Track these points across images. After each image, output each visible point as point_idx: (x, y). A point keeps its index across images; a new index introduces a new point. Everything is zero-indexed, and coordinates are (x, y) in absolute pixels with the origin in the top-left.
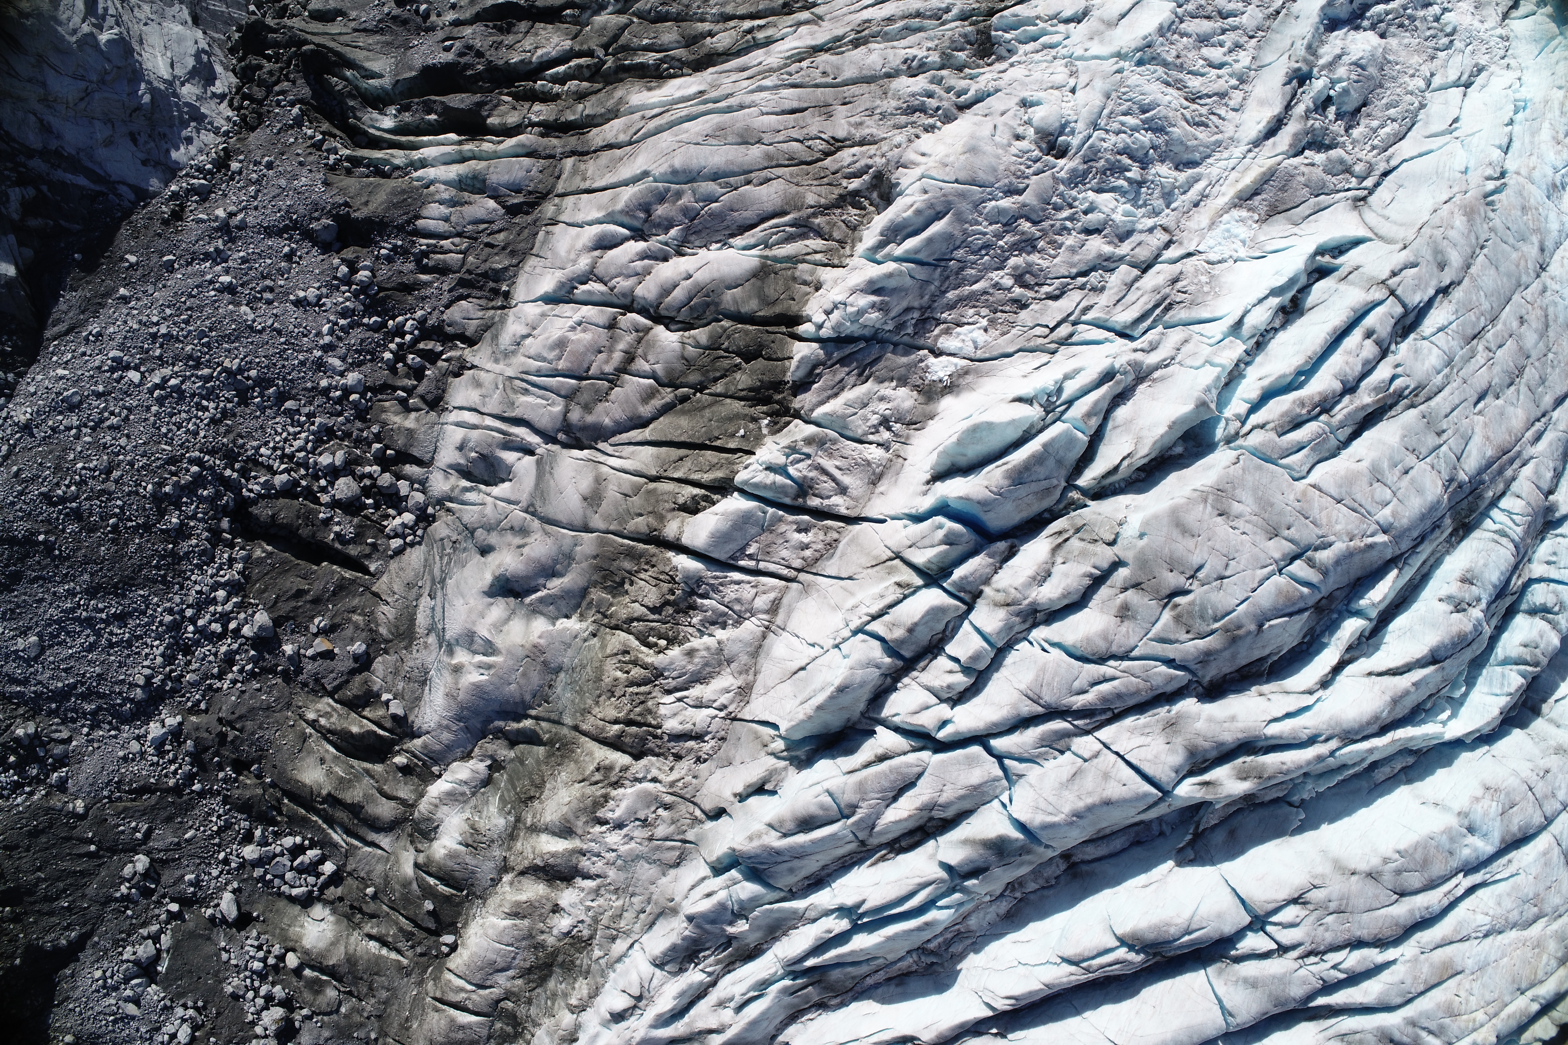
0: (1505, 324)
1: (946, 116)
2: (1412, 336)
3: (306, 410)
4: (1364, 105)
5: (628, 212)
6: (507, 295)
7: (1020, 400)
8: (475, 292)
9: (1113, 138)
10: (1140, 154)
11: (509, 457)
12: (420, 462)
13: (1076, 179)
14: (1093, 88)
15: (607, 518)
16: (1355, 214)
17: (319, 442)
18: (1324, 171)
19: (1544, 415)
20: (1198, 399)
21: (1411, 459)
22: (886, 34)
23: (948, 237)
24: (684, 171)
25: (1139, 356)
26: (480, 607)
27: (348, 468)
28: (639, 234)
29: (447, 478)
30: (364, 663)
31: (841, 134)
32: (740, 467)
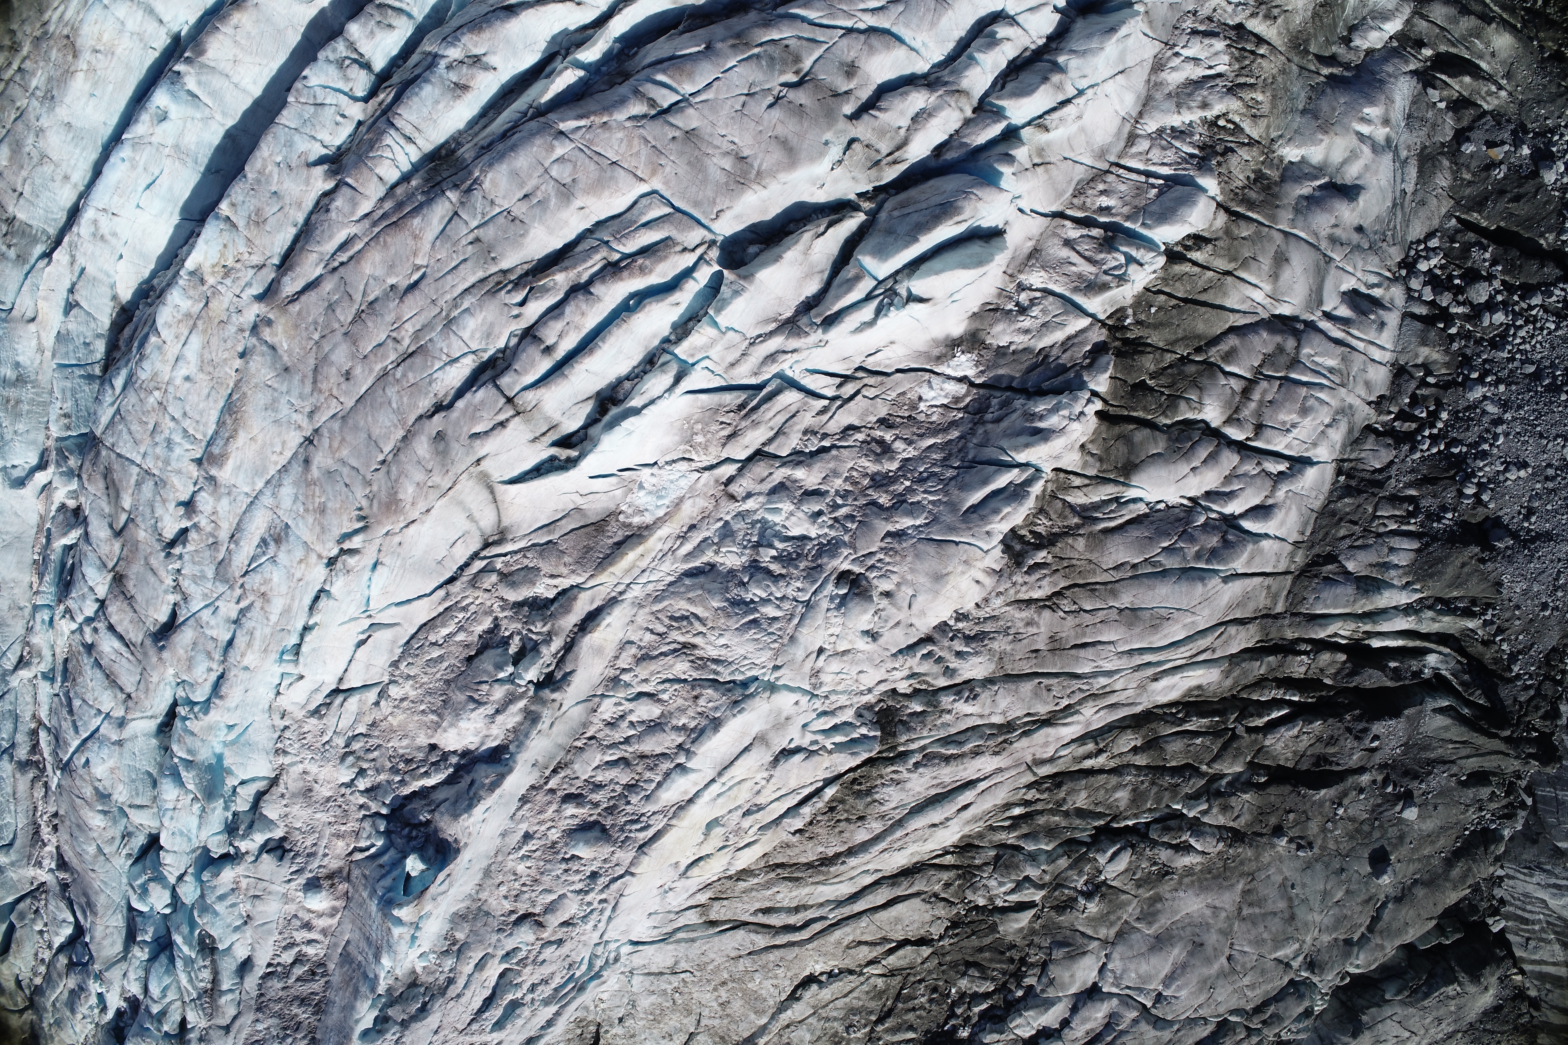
0: (371, 370)
1: (944, 631)
2: (486, 356)
3: (1516, 364)
4: (470, 659)
5: (1242, 542)
6: (1339, 472)
7: (921, 300)
8: (1367, 476)
9: (790, 592)
10: (760, 576)
11: (1344, 311)
12: (1413, 316)
13: (830, 548)
14: (806, 648)
15: (1271, 239)
16: (506, 522)
17: (1504, 336)
18: (538, 569)
19: (335, 269)
20: (751, 282)
21: (519, 210)
22: (981, 737)
23: (966, 487)
24: (1193, 579)
25: (793, 343)
26: (1368, 175)
27: (1477, 312)
28: (1230, 522)
29: (1392, 299)
30: (1461, 136)
31: (1047, 613)
32: (1160, 274)
